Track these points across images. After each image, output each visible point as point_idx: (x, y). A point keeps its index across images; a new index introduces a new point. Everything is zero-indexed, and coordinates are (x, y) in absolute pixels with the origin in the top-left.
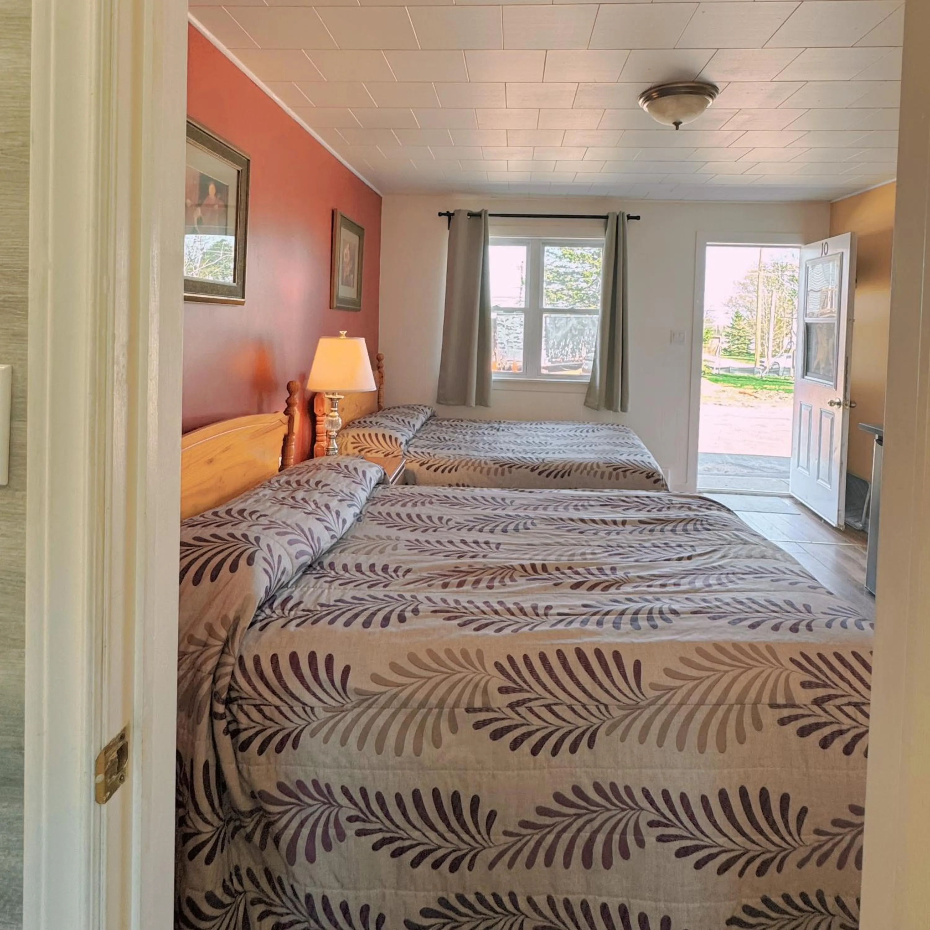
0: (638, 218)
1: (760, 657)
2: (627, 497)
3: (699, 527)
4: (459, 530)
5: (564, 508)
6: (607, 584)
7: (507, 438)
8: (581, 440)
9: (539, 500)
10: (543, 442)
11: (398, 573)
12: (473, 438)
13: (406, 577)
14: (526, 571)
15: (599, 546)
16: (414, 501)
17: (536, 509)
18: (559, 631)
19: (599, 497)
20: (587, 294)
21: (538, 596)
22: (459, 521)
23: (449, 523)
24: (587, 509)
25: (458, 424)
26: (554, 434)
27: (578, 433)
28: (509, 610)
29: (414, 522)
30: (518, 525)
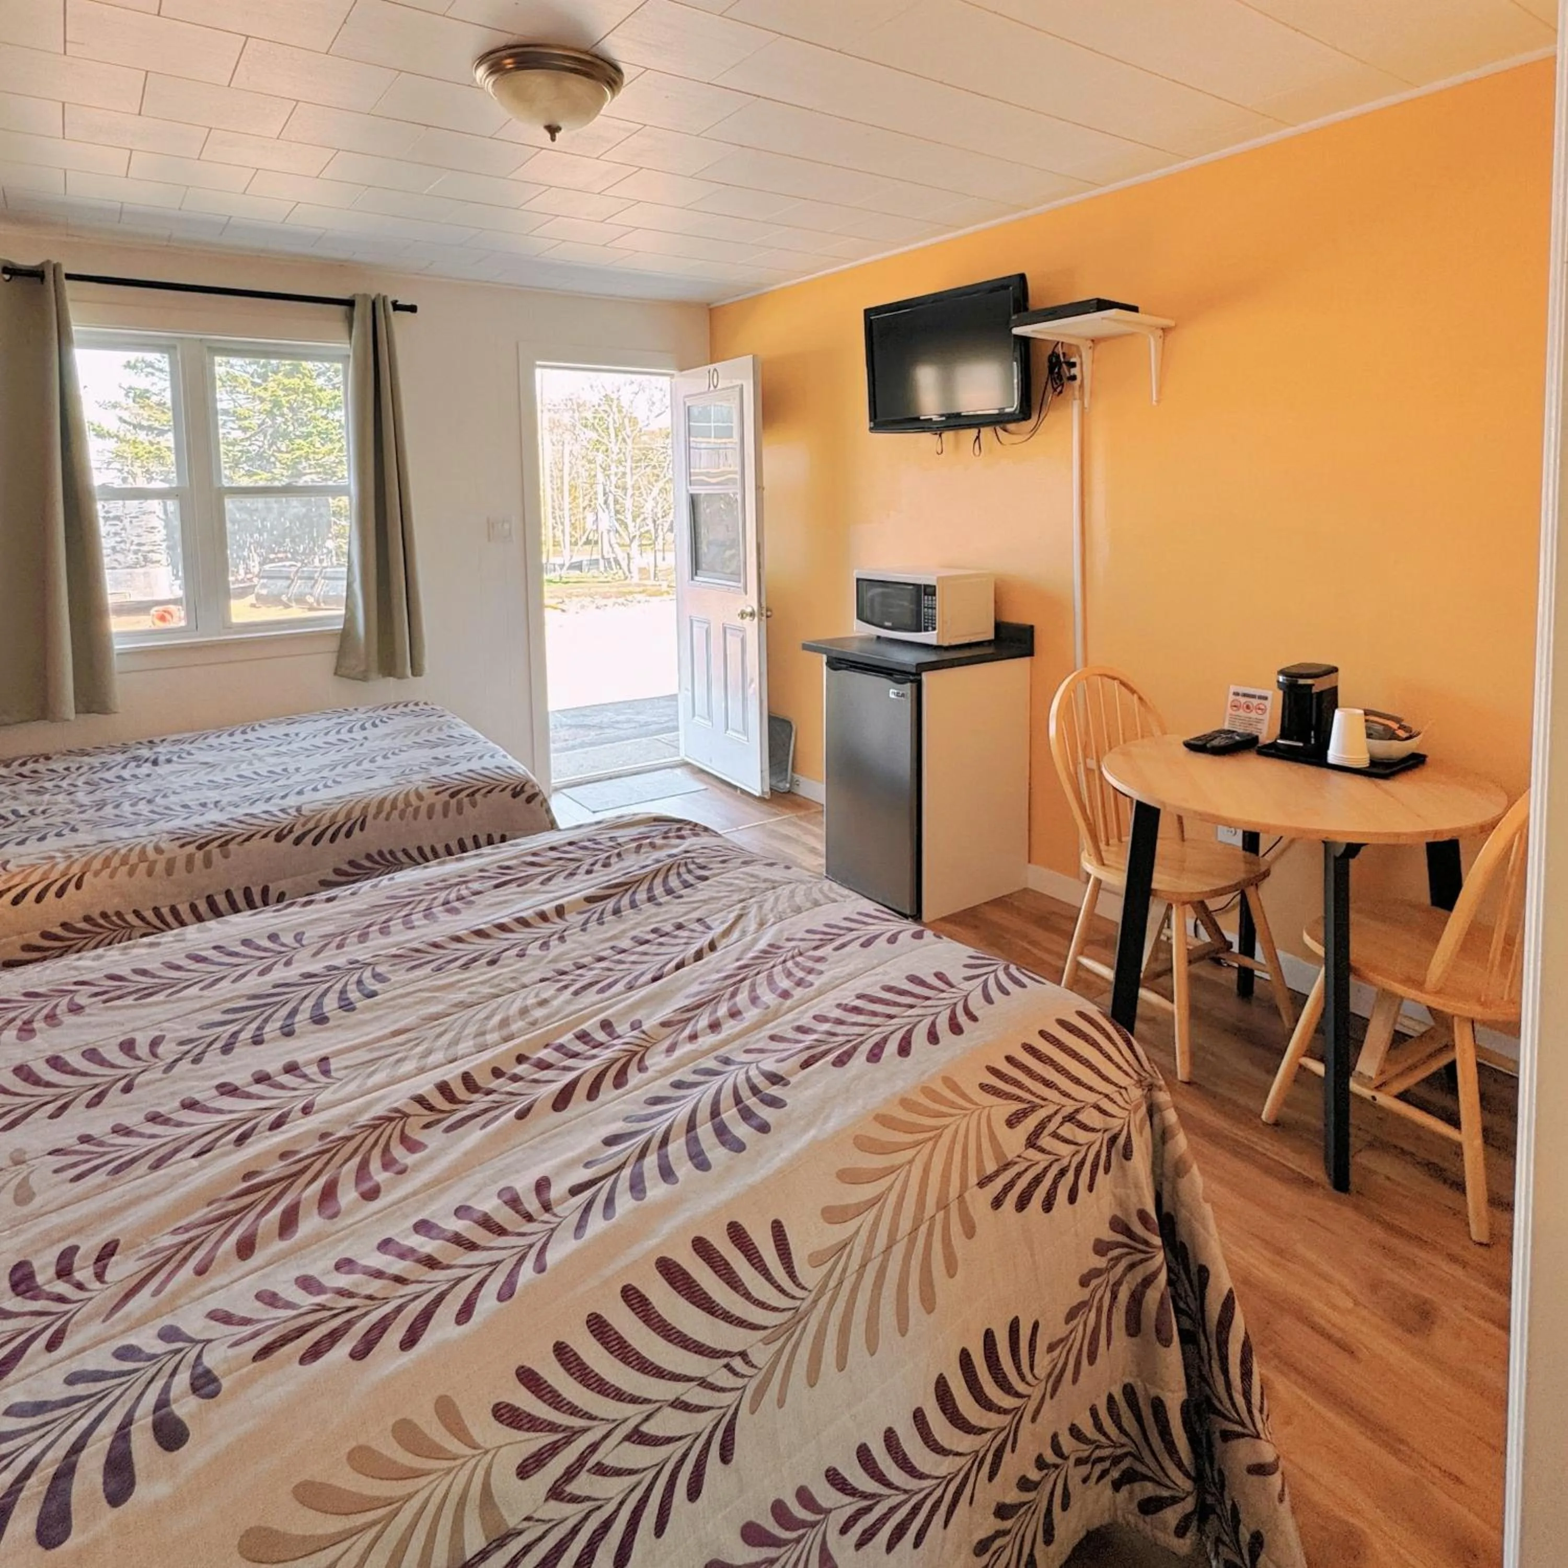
0: (413, 309)
1: (941, 1104)
2: (535, 854)
3: (688, 878)
4: (197, 1060)
5: (426, 917)
6: (617, 1066)
7: (186, 776)
8: (358, 749)
9: (360, 914)
10: (278, 770)
11: (78, 1276)
12: (98, 796)
13: (108, 1277)
14: (431, 1108)
15: (542, 980)
16: (19, 1023)
17: (363, 937)
18: (601, 1238)
19: (481, 870)
20: (249, 452)
21: (499, 1163)
22: (185, 1034)
23: (161, 1050)
24: (472, 902)
25: (40, 767)
26: (294, 746)
27: (344, 735)
28: (458, 1240)
29: (48, 1085)
30: (343, 992)
